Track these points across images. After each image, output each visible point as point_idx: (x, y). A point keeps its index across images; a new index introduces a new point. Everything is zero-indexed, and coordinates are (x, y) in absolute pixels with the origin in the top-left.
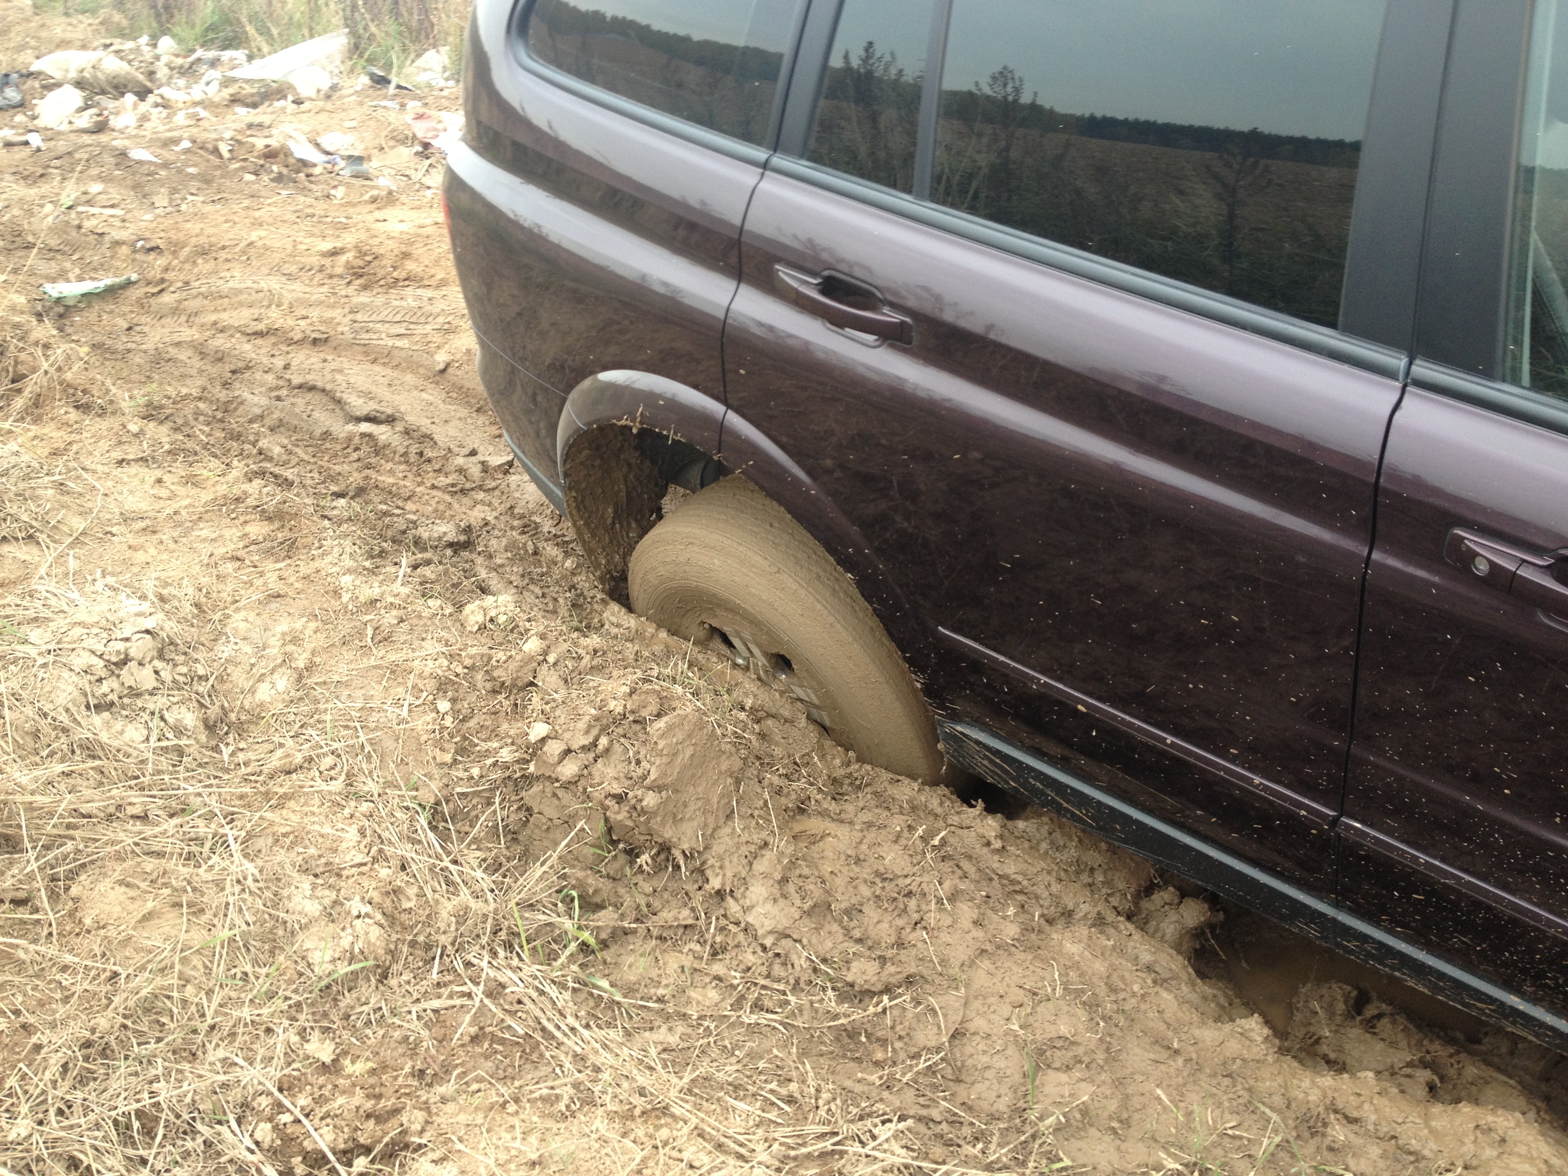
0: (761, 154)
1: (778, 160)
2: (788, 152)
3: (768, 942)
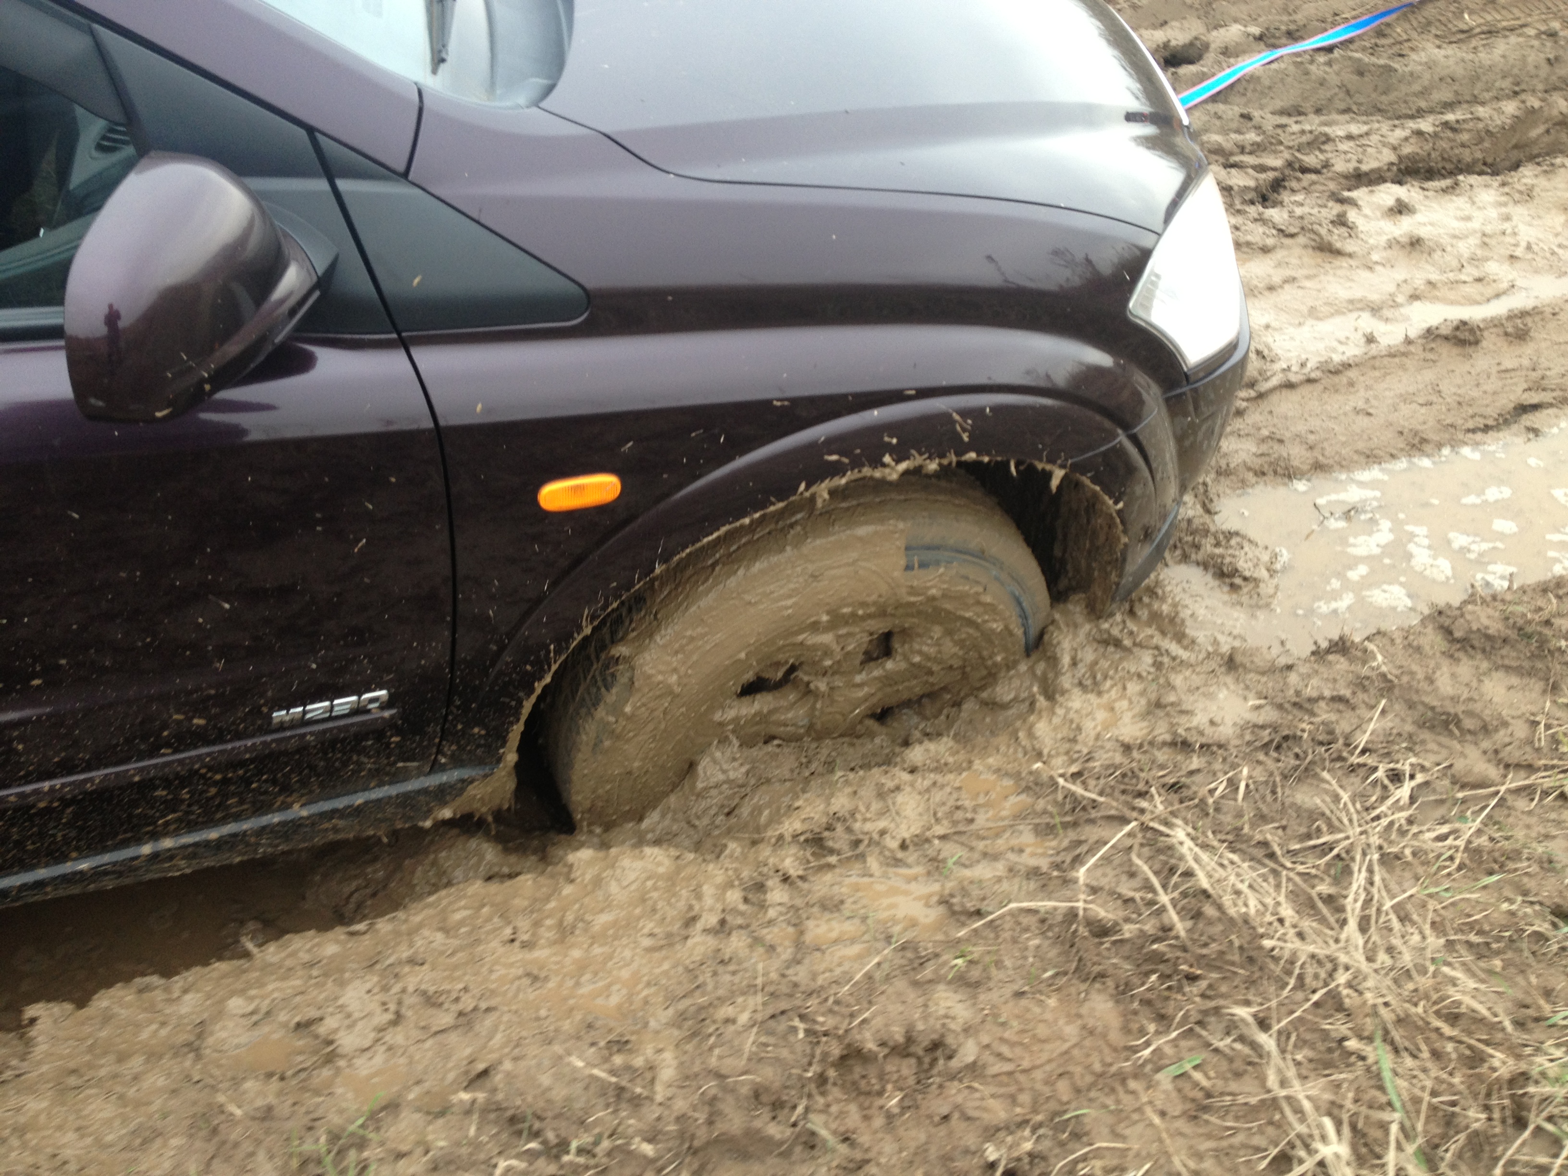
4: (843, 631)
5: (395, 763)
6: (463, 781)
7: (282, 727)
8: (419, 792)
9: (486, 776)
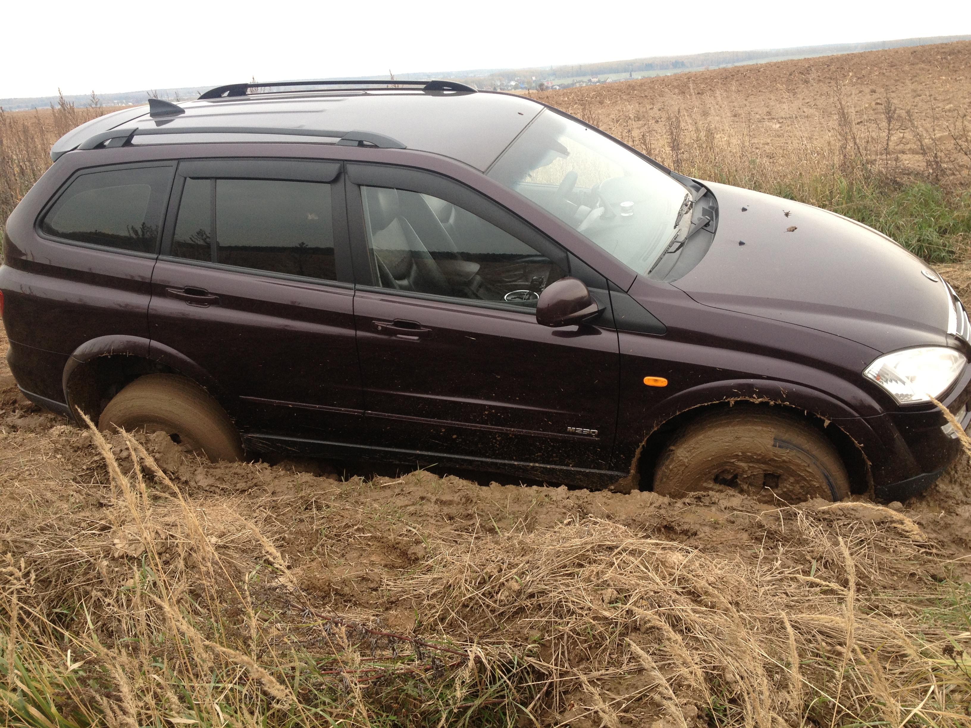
0: (155, 256)
1: (160, 257)
2: (164, 254)
3: (207, 488)
4: (751, 465)
5: (598, 459)
6: (617, 476)
7: (569, 433)
8: (604, 474)
9: (625, 477)
